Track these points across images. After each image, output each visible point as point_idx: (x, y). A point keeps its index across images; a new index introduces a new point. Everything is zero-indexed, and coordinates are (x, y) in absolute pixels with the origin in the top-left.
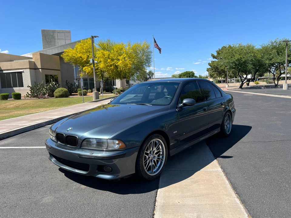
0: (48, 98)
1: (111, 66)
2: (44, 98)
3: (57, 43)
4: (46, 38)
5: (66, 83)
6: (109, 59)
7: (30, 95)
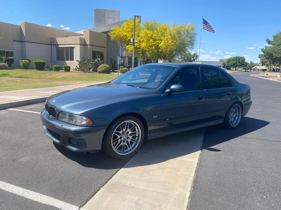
0: (93, 72)
1: (152, 46)
2: (89, 72)
3: (107, 21)
4: (97, 17)
5: (111, 60)
6: (152, 39)
7: (78, 68)
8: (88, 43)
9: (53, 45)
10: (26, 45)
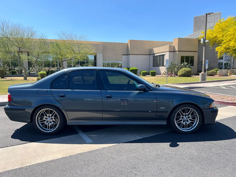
0: (175, 76)
2: (171, 76)
4: (197, 24)
8: (177, 50)
9: (151, 55)
10: (130, 57)
